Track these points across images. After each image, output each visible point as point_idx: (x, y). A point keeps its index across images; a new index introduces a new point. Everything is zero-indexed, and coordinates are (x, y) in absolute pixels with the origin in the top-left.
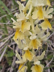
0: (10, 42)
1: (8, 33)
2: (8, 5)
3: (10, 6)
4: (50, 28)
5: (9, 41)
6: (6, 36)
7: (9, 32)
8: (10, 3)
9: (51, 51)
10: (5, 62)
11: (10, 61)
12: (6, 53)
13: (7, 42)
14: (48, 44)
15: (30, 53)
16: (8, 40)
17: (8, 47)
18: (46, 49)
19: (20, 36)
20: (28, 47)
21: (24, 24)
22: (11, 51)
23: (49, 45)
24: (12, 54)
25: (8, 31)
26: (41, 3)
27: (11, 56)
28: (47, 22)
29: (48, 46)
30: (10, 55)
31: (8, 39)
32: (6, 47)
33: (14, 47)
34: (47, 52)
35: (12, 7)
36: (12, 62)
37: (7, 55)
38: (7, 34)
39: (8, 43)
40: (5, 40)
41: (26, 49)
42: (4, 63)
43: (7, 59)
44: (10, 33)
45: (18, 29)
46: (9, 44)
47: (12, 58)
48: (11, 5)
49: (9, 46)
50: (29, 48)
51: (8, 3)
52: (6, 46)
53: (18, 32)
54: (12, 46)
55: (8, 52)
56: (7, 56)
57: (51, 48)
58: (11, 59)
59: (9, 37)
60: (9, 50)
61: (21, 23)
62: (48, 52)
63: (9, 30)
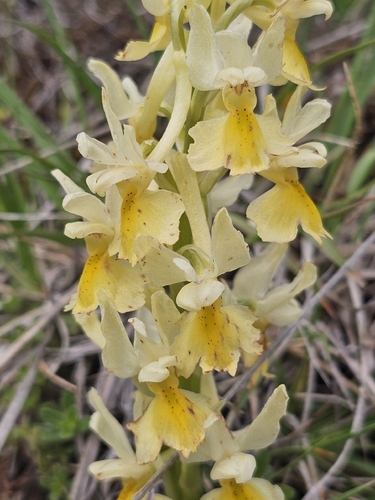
0: (57, 340)
1: (38, 283)
2: (39, 100)
3: (52, 106)
4: (316, 230)
5: (47, 337)
6: (26, 306)
7: (49, 277)
8: (50, 83)
9: (333, 398)
10: (24, 480)
11: (59, 469)
12: (31, 416)
13: (33, 343)
15: (184, 404)
16: (44, 330)
17: (40, 374)
18: (300, 386)
19: (115, 292)
20: (167, 360)
21: (138, 204)
22: (63, 400)
23: (320, 357)
24: (72, 425)
25: (41, 268)
26: (241, 67)
27: (64, 436)
28: (291, 190)
29: (315, 363)
30: (56, 431)
31: (42, 322)
32: (29, 378)
33: (80, 374)
34: (308, 406)
35: (67, 112)
36: (71, 476)
37: (36, 430)
38: (35, 294)
39: (39, 351)
40: (22, 329)
41: (153, 372)
42: (15, 489)
43: (37, 460)
44: (54, 285)
45: (102, 240)
46: (47, 357)
47: (67, 453)
48: (59, 98)
49: (51, 369)
50: (174, 370)
51: (40, 86)
52: (24, 369)
53: (100, 264)
54: (66, 371)
55: (45, 409)
56: (34, 437)
57: (331, 377)
58: (64, 458)
59: (48, 310)
60: (47, 393)
61: (120, 201)
62: (317, 404)
63: (49, 264)
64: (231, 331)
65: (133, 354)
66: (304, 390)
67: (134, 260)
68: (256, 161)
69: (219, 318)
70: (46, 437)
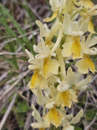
0: (22, 85)
1: (18, 68)
2: (18, 17)
3: (22, 19)
4: (93, 70)
5: (20, 84)
6: (14, 74)
7: (20, 66)
8: (22, 12)
9: (92, 104)
10: (13, 120)
11: (22, 119)
12: (15, 105)
13: (17, 86)
14: (88, 93)
15: (57, 114)
16: (19, 82)
17: (18, 94)
19: (40, 83)
20: (53, 103)
21: (48, 63)
22: (24, 101)
23: (90, 93)
24: (26, 108)
25: (18, 64)
26: (77, 31)
27: (24, 111)
28: (87, 59)
29: (88, 95)
30: (22, 109)
31: (19, 80)
32: (15, 96)
33: (28, 94)
34: (86, 106)
35: (26, 21)
36: (25, 121)
37: (16, 109)
38: (17, 71)
40: (14, 82)
42: (10, 123)
43: (17, 116)
44: (22, 69)
46: (20, 89)
47: (25, 115)
48: (24, 17)
49: (21, 93)
51: (19, 13)
52: (14, 93)
54: (25, 94)
55: (19, 104)
56: (16, 111)
58: (23, 116)
59: (20, 77)
60: (20, 99)
63: (21, 63)
64: (70, 96)
65: (44, 100)
66: (85, 101)
67: (46, 78)
68: (80, 55)
69: (67, 93)
70: (19, 111)
